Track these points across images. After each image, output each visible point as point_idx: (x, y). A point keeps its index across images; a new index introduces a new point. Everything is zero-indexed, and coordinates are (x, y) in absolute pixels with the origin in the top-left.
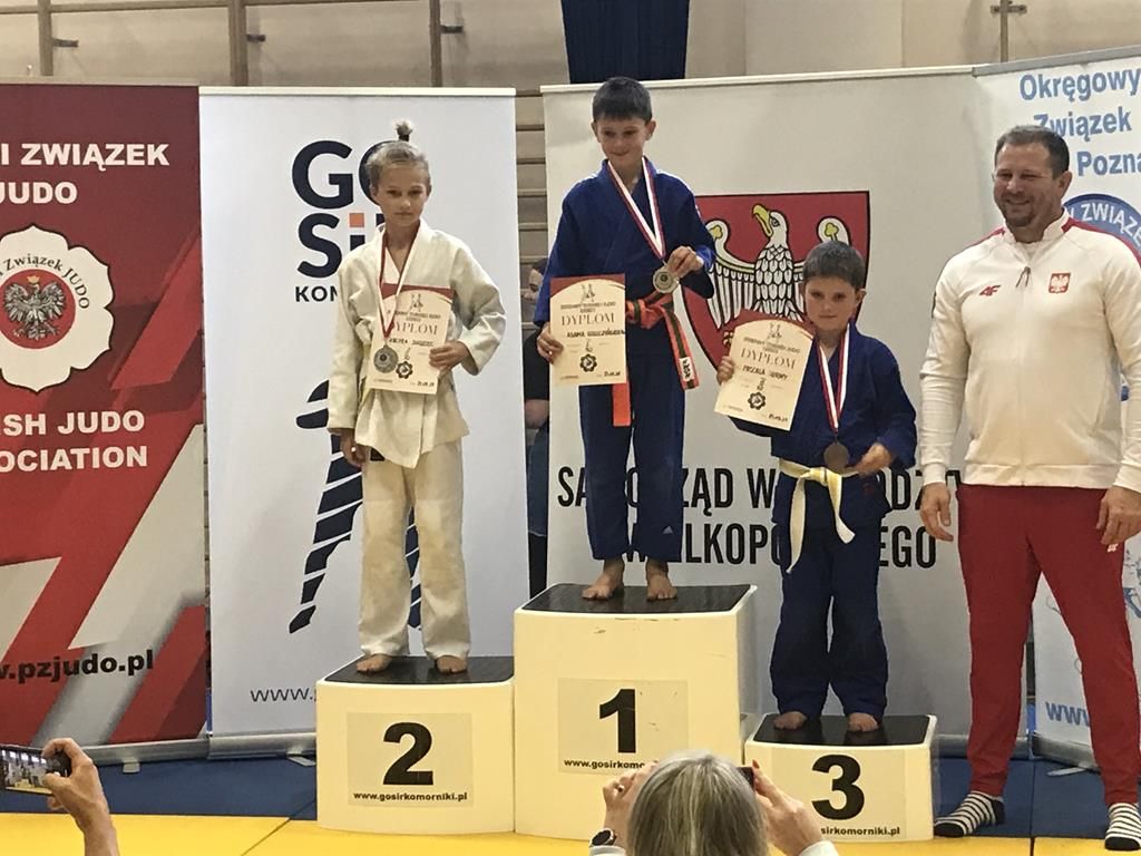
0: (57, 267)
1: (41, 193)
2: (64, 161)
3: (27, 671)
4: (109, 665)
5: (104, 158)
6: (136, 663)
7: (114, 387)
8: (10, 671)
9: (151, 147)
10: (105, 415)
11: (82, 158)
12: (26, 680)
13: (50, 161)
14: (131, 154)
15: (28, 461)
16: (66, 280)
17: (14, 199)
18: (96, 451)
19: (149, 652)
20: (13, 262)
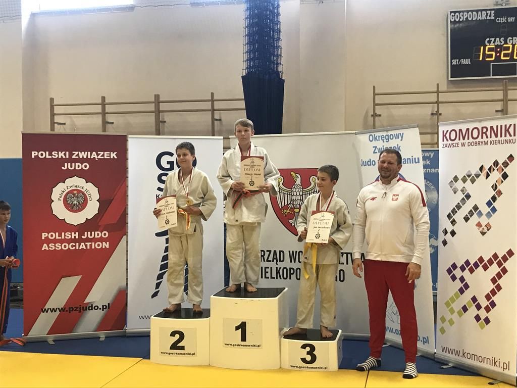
0: (82, 188)
1: (78, 166)
2: (85, 157)
3: (71, 309)
4: (96, 308)
5: (98, 156)
6: (105, 307)
7: (100, 224)
8: (66, 309)
9: (112, 153)
10: (96, 233)
11: (91, 156)
12: (71, 312)
13: (81, 157)
14: (106, 155)
15: (72, 246)
16: (85, 192)
17: (70, 168)
18: (93, 243)
19: (109, 304)
20: (69, 187)
